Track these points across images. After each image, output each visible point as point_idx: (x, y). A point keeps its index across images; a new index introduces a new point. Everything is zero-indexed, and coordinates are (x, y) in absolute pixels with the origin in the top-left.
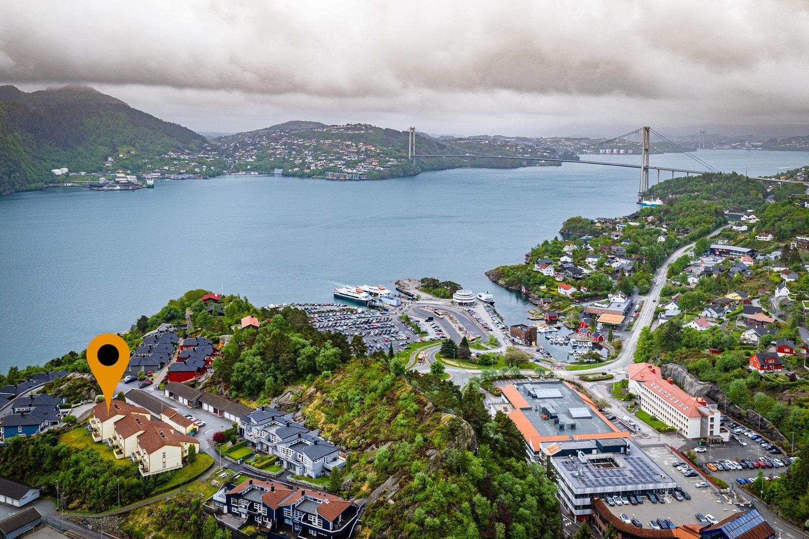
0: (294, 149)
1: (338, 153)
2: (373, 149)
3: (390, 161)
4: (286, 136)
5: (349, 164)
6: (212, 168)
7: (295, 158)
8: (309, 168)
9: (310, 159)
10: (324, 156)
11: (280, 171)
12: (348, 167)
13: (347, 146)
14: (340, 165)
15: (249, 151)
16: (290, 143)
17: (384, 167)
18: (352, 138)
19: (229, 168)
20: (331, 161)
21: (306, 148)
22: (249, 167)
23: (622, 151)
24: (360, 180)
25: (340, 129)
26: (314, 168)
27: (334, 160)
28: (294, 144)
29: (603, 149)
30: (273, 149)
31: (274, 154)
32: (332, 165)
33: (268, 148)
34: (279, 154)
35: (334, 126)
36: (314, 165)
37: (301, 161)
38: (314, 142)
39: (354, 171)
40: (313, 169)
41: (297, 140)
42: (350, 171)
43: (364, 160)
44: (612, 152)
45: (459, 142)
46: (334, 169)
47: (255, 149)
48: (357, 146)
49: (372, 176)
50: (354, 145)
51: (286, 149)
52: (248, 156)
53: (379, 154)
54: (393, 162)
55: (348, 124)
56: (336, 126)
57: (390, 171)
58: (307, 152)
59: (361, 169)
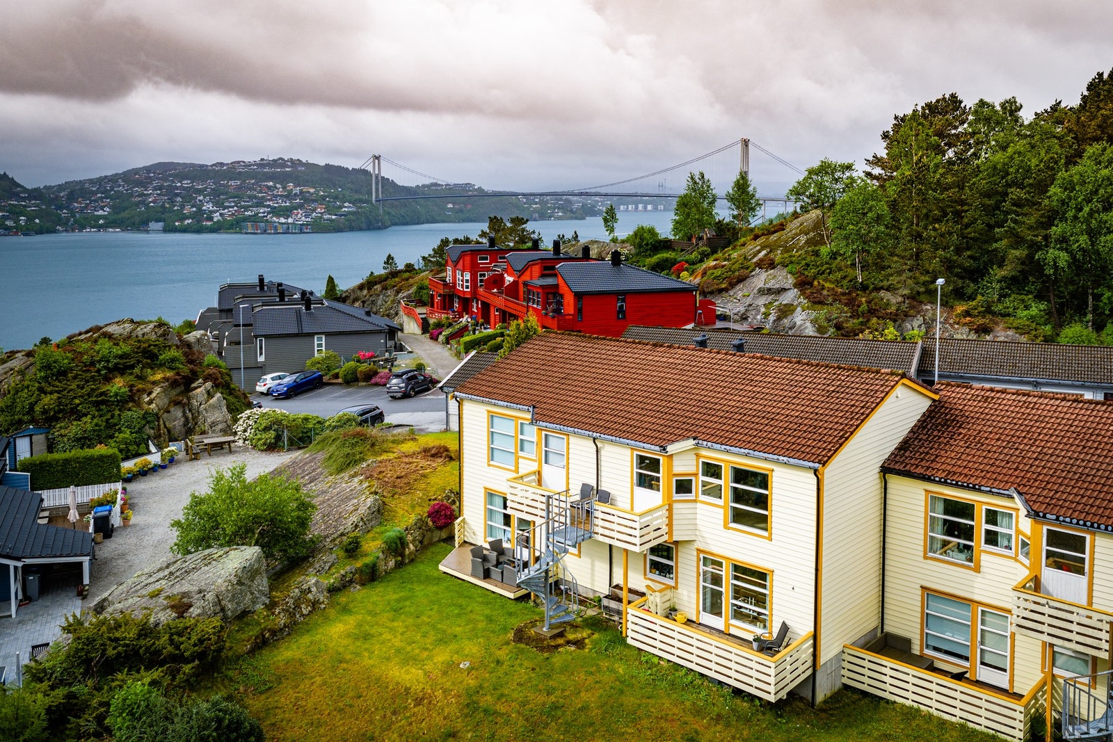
0: (177, 195)
1: (255, 197)
2: (312, 190)
3: (346, 207)
4: (159, 179)
5: (276, 212)
6: (37, 221)
7: (182, 207)
8: (210, 219)
9: (209, 206)
10: (234, 202)
11: (160, 225)
12: (278, 216)
13: (269, 188)
14: (264, 213)
15: (95, 201)
16: (168, 186)
17: (336, 215)
18: (272, 177)
19: (66, 224)
20: (247, 208)
21: (199, 192)
22: (101, 222)
23: (649, 207)
24: (302, 232)
25: (250, 165)
26: (220, 218)
27: (251, 206)
28: (177, 188)
29: (624, 205)
30: (140, 196)
31: (143, 202)
32: (249, 213)
33: (131, 195)
34: (153, 202)
35: (239, 162)
36: (218, 214)
37: (194, 209)
38: (211, 184)
39: (290, 220)
40: (218, 221)
41: (181, 182)
42: (282, 220)
43: (301, 206)
44: (637, 208)
45: (434, 188)
46: (255, 219)
47: (106, 198)
48: (284, 188)
49: (319, 227)
50: (278, 186)
51: (164, 195)
52: (95, 207)
53: (323, 198)
54: (348, 208)
55: (262, 160)
56: (244, 162)
57: (348, 220)
58: (201, 198)
59: (300, 217)
